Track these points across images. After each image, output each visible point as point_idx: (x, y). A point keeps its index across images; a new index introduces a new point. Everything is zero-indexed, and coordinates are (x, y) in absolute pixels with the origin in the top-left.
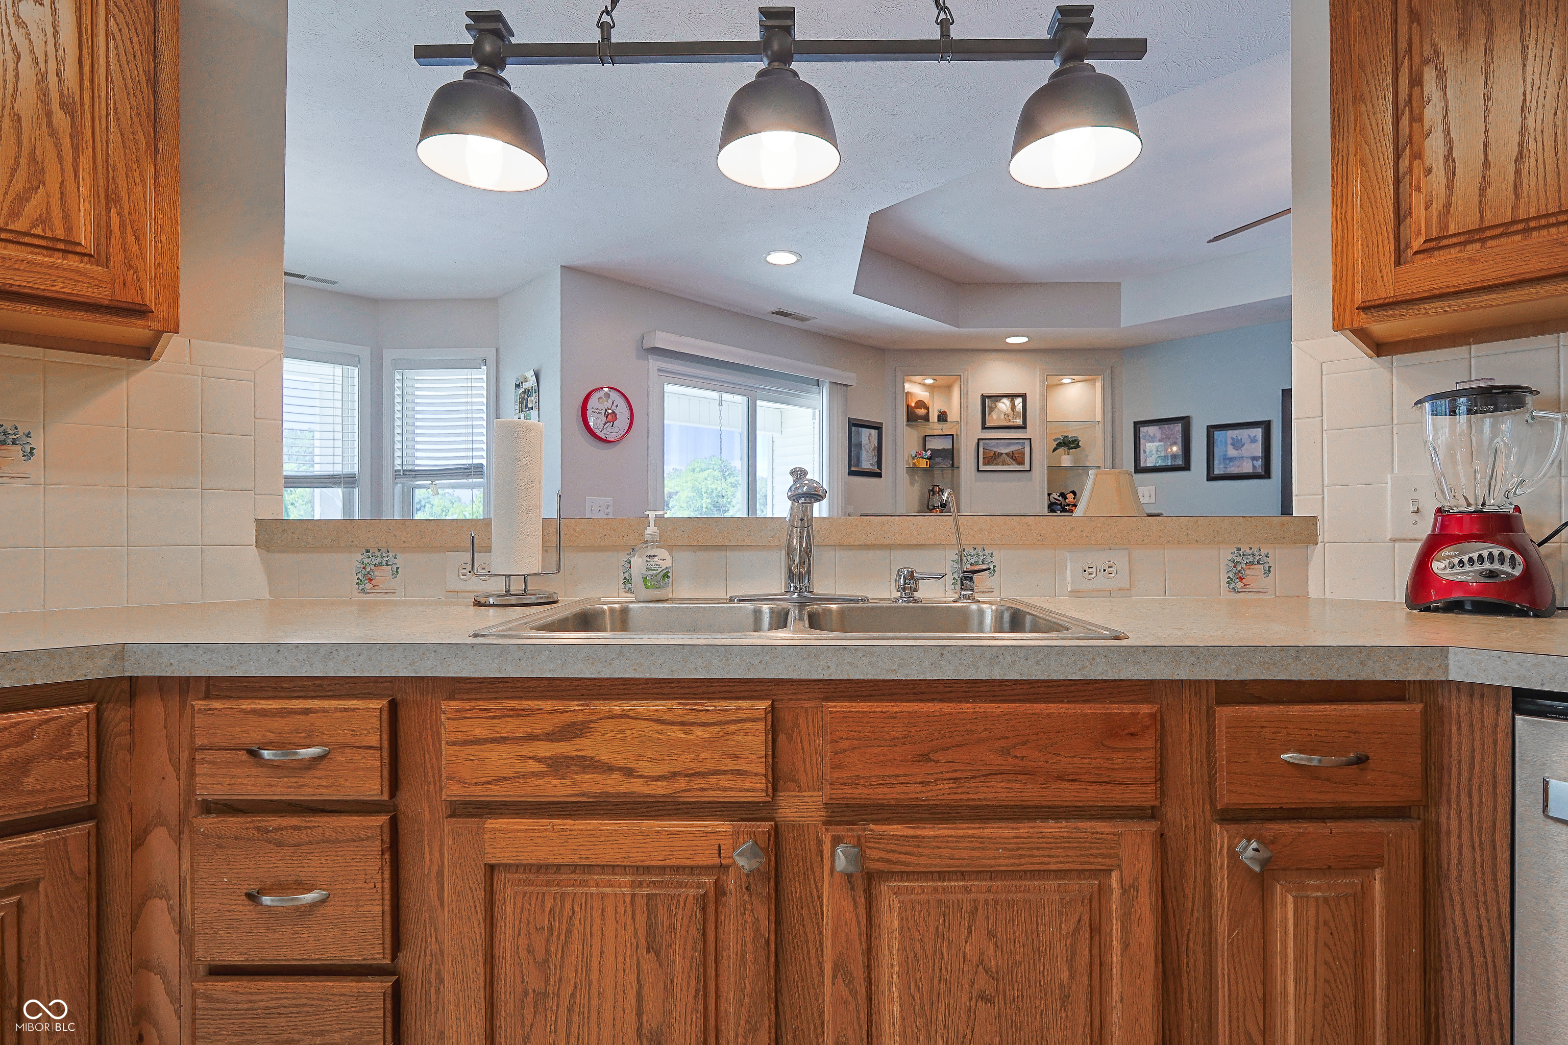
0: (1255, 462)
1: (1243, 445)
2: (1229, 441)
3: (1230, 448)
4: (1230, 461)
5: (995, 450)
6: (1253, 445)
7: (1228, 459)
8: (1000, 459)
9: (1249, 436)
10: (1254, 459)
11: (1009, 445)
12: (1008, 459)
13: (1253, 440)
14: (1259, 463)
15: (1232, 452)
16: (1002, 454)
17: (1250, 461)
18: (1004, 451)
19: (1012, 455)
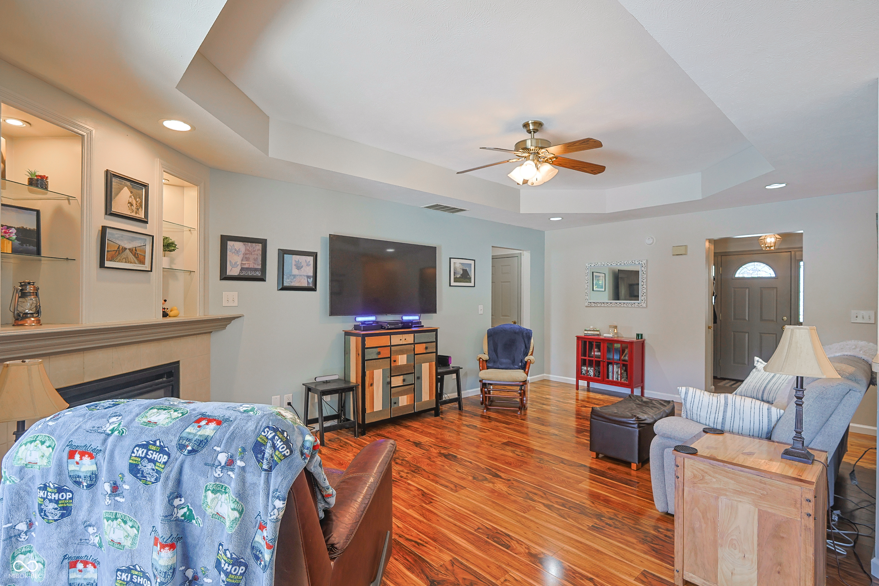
0: (309, 279)
1: (302, 267)
2: (294, 263)
3: (294, 267)
4: (294, 278)
5: (120, 243)
6: (308, 268)
7: (293, 275)
8: (124, 255)
9: (306, 261)
10: (308, 277)
11: (133, 239)
12: (131, 257)
13: (308, 265)
14: (311, 280)
15: (295, 271)
16: (126, 249)
17: (306, 278)
18: (128, 245)
19: (134, 252)
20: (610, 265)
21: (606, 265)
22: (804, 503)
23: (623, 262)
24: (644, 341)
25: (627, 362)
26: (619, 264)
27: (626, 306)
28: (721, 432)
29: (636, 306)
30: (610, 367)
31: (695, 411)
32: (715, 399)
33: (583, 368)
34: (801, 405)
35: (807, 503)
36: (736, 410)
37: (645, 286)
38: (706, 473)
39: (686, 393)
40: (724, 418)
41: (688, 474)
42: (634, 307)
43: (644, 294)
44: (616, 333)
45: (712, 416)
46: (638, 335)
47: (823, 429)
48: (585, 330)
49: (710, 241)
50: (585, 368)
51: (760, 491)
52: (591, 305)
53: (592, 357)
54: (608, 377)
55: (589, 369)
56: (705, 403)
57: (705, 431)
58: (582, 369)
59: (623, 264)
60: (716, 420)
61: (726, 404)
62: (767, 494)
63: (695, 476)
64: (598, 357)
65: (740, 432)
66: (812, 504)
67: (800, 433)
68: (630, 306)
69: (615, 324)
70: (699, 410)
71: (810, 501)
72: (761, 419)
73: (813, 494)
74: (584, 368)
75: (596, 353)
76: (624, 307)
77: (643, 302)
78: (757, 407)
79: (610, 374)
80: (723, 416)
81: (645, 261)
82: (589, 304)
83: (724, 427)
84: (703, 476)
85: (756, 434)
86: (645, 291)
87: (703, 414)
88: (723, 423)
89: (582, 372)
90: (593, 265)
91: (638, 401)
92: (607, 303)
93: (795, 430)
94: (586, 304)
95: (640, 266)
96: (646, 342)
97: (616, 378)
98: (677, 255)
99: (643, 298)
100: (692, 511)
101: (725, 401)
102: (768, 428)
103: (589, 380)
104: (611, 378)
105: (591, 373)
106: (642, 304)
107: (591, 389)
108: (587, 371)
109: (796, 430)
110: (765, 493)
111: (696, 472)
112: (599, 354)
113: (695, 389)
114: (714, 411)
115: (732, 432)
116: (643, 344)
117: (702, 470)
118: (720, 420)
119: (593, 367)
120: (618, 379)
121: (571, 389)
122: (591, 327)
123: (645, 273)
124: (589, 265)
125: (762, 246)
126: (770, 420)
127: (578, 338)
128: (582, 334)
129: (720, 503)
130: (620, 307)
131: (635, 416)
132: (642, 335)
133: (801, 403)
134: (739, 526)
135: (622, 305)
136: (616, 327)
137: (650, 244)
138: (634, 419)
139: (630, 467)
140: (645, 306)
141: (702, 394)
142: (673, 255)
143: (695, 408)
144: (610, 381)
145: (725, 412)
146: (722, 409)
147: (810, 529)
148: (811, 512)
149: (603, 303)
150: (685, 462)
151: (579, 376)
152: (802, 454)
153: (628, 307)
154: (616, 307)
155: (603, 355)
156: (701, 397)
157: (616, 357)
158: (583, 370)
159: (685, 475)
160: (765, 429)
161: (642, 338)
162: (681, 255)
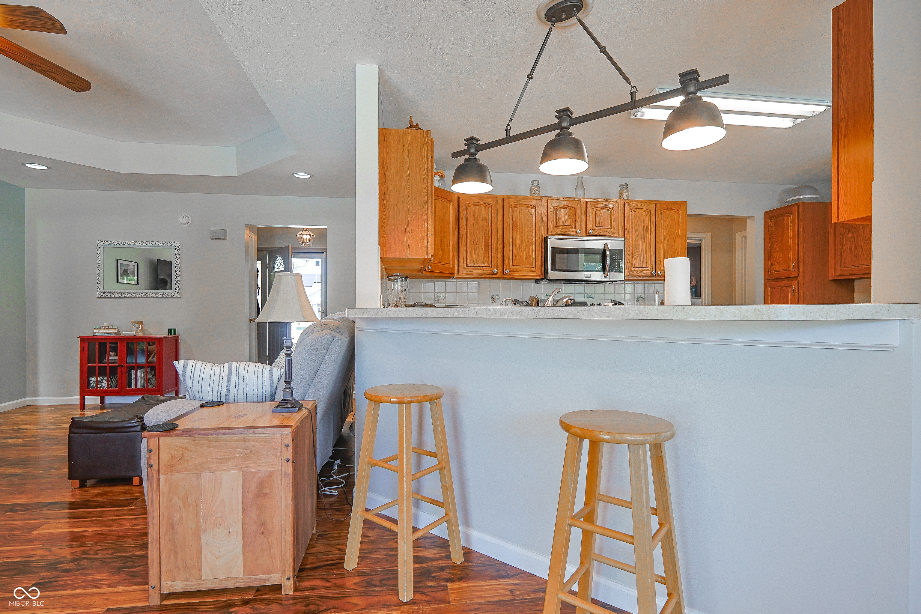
20: (132, 244)
21: (126, 244)
22: (284, 449)
23: (150, 242)
24: (178, 337)
25: (155, 363)
26: (144, 244)
27: (155, 296)
28: (220, 404)
29: (167, 296)
30: (133, 373)
31: (195, 388)
32: (218, 369)
33: (91, 379)
34: (290, 355)
35: (286, 448)
36: (240, 377)
37: (179, 273)
38: (186, 449)
39: (185, 367)
40: (228, 390)
41: (165, 457)
42: (166, 298)
43: (178, 282)
44: (142, 330)
45: (215, 389)
46: (170, 331)
47: (314, 380)
48: (95, 329)
49: (251, 227)
50: (95, 379)
51: (244, 450)
52: (104, 296)
53: (106, 363)
54: (130, 385)
55: (100, 379)
56: (207, 376)
57: (202, 406)
58: (89, 381)
59: (150, 245)
60: (219, 393)
61: (230, 372)
62: (251, 452)
63: (173, 457)
64: (114, 362)
65: (245, 401)
66: (290, 449)
67: (290, 383)
68: (161, 296)
69: (141, 319)
70: (200, 384)
71: (288, 446)
72: (264, 381)
73: (291, 437)
74: (93, 379)
75: (111, 358)
76: (152, 297)
77: (177, 291)
78: (260, 370)
79: (133, 382)
80: (227, 387)
81: (178, 243)
82: (102, 294)
83: (229, 399)
84: (183, 455)
85: (260, 399)
86: (179, 278)
87: (205, 389)
88: (227, 395)
89: (89, 384)
90: (108, 243)
91: (151, 401)
92: (129, 293)
93: (285, 382)
94: (98, 295)
95: (172, 248)
96: (180, 338)
97: (141, 386)
98: (216, 239)
99: (176, 286)
100: (171, 501)
101: (229, 370)
102: (271, 391)
103: (102, 394)
104: (133, 387)
105: (105, 385)
106: (176, 293)
107: (106, 406)
108: (98, 382)
109: (286, 380)
110: (249, 451)
111: (173, 452)
112: (116, 358)
113: (195, 361)
114: (216, 383)
115: (237, 402)
116: (177, 341)
117: (182, 448)
118: (224, 392)
119: (106, 376)
120: (143, 387)
121: (71, 410)
122: (105, 324)
123: (178, 257)
124: (102, 243)
125: (301, 242)
126: (271, 382)
127: (83, 340)
128: (89, 334)
129: (203, 481)
130: (147, 297)
131: (137, 416)
132: (175, 330)
133: (289, 352)
134: (223, 499)
135: (150, 296)
136: (141, 323)
137: (185, 224)
138: (136, 420)
139: (131, 484)
140: (179, 296)
141: (204, 366)
142: (212, 239)
143: (196, 383)
144: (133, 390)
145: (229, 381)
146: (225, 379)
147: (289, 474)
148: (290, 457)
149: (124, 293)
150: (160, 443)
151: (85, 391)
152: (290, 404)
153: (157, 297)
154: (142, 297)
155: (121, 360)
156: (202, 369)
157: (141, 360)
158: (91, 382)
159: (160, 461)
160: (268, 393)
161: (175, 334)
162: (220, 239)
